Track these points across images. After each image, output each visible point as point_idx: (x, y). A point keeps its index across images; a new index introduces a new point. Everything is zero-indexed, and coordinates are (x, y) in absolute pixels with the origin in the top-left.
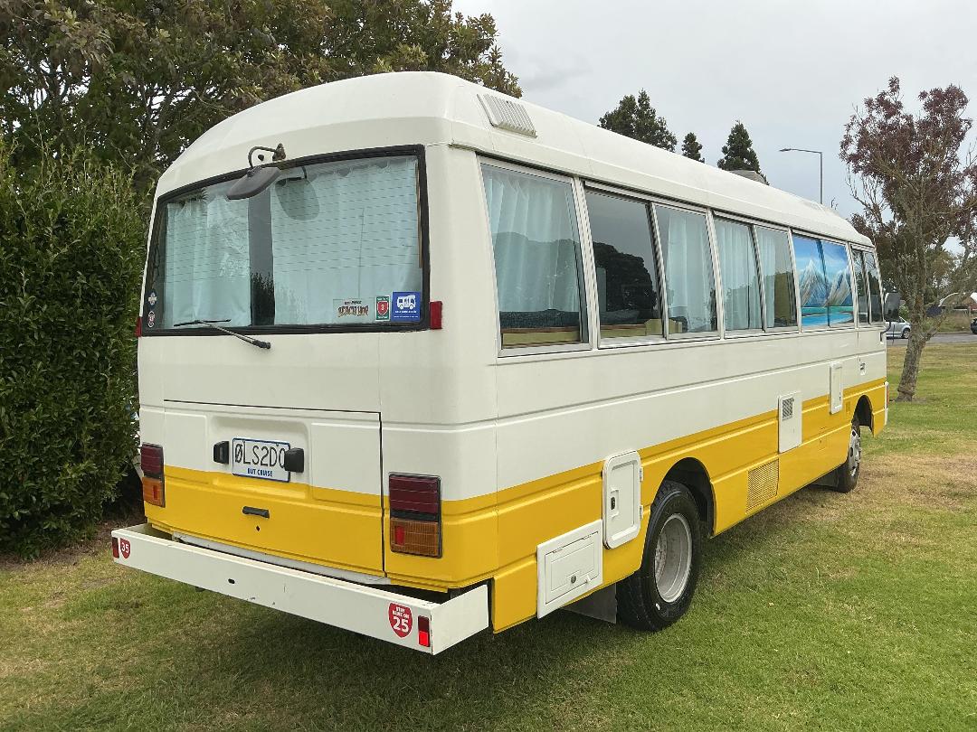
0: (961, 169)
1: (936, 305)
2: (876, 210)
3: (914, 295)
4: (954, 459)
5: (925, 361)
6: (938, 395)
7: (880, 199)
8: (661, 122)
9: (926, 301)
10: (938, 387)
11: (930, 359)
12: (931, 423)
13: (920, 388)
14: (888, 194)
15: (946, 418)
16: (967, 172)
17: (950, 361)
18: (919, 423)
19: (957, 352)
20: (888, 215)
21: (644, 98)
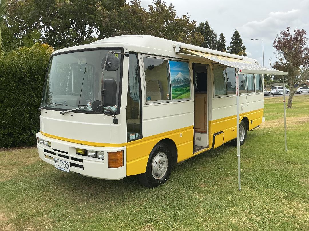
0: (304, 48)
1: (296, 84)
2: (281, 60)
3: (291, 81)
4: (301, 118)
5: (294, 99)
6: (298, 107)
7: (282, 57)
8: (212, 30)
9: (294, 83)
10: (297, 105)
11: (295, 99)
12: (296, 112)
13: (293, 105)
14: (284, 55)
15: (299, 111)
16: (305, 49)
17: (300, 99)
18: (293, 112)
19: (303, 97)
20: (284, 61)
21: (207, 22)
